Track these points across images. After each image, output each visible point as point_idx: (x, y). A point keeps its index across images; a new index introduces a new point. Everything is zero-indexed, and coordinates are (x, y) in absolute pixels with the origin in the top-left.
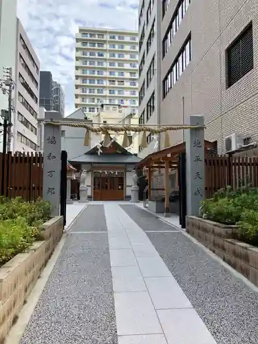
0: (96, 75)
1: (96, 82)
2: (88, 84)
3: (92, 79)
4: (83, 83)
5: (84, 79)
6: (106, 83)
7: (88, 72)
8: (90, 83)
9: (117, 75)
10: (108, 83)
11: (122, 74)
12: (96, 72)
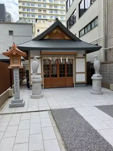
0: (30, 6)
1: (31, 10)
2: (26, 11)
3: (28, 9)
4: (23, 10)
5: (24, 8)
6: (36, 11)
7: (26, 4)
8: (27, 11)
9: (42, 7)
10: (38, 11)
11: (45, 6)
12: (31, 5)
